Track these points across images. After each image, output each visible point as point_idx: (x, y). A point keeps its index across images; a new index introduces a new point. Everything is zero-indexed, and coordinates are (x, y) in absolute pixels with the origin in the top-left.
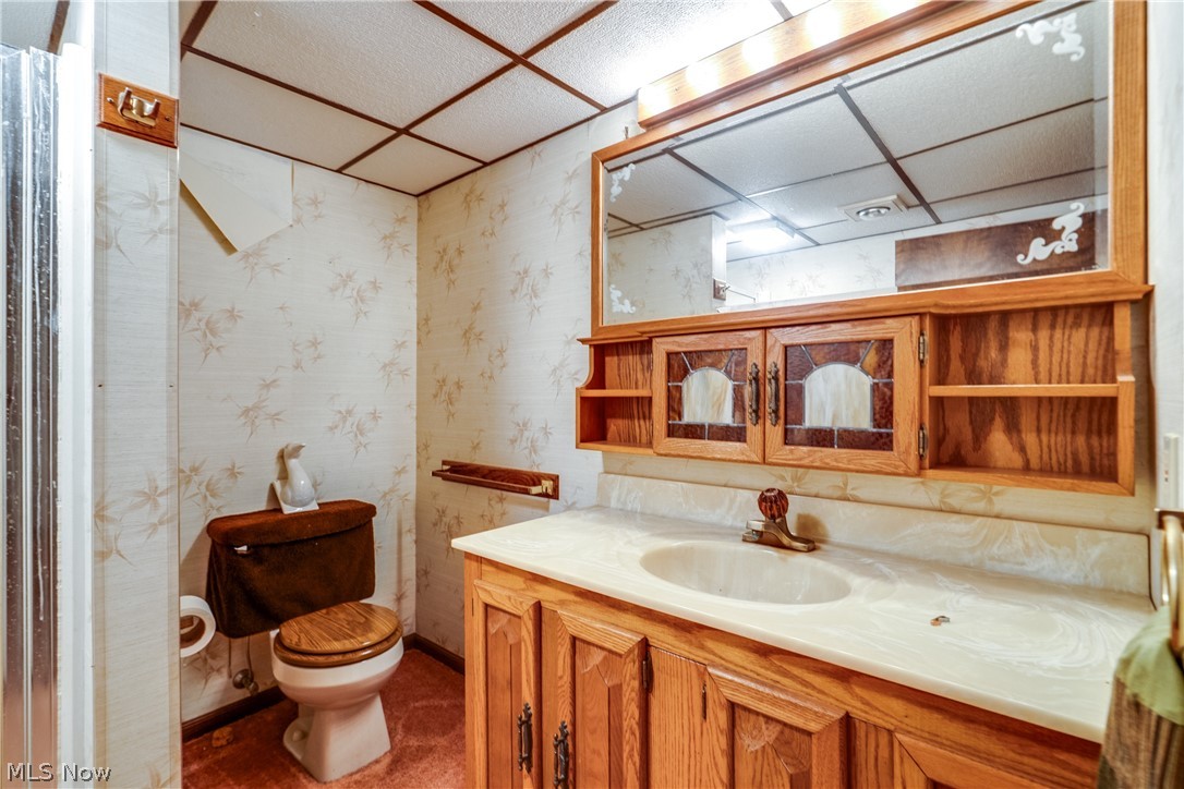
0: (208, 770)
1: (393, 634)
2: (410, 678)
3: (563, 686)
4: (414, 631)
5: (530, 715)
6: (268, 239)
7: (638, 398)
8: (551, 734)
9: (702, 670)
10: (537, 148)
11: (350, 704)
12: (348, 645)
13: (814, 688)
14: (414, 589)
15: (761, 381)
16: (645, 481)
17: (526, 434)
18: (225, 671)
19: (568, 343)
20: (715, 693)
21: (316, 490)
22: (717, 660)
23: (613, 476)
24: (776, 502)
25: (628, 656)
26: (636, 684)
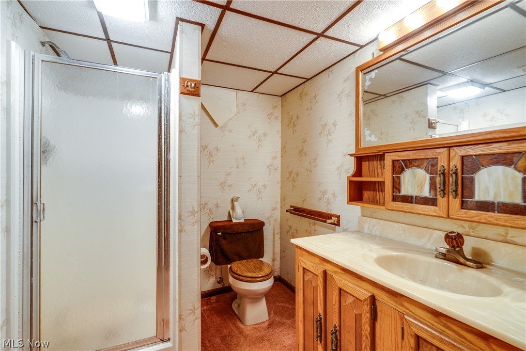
0: (209, 310)
1: (270, 274)
2: (277, 293)
3: (335, 309)
4: (279, 275)
5: (321, 318)
6: (228, 121)
7: (379, 182)
8: (330, 328)
9: (402, 316)
10: (331, 69)
11: (255, 298)
12: (253, 275)
13: (466, 339)
14: (279, 258)
15: (447, 175)
16: (382, 222)
17: (325, 196)
18: (214, 276)
19: (345, 155)
20: (408, 329)
21: (243, 214)
22: (410, 313)
23: (365, 218)
24: (455, 239)
25: (364, 302)
26: (368, 315)
